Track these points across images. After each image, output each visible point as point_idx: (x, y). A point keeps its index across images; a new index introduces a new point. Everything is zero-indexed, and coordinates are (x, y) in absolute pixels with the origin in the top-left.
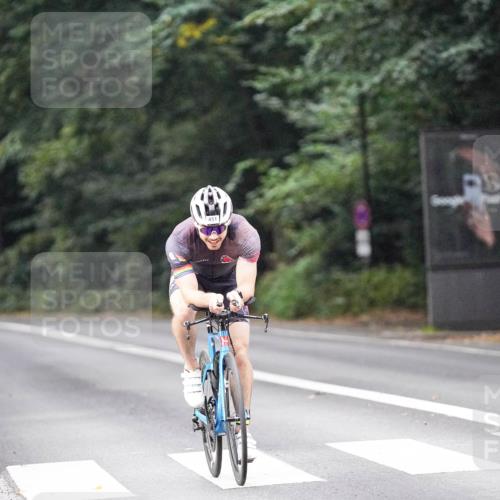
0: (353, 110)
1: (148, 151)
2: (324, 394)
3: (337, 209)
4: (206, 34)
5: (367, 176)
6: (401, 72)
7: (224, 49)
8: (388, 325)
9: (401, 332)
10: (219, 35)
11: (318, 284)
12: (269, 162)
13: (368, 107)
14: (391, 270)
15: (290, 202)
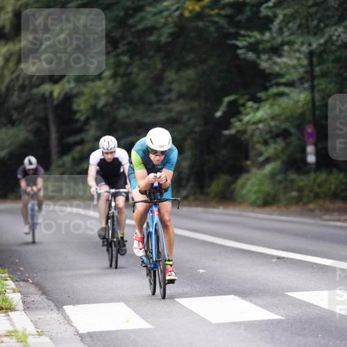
0: (305, 62)
1: (162, 89)
2: (284, 258)
3: (293, 130)
4: (204, 8)
5: (314, 107)
6: (339, 36)
7: (216, 19)
8: (327, 211)
9: (336, 216)
10: (212, 9)
11: (280, 182)
12: (246, 97)
13: (315, 60)
14: (330, 173)
15: (261, 126)
